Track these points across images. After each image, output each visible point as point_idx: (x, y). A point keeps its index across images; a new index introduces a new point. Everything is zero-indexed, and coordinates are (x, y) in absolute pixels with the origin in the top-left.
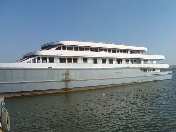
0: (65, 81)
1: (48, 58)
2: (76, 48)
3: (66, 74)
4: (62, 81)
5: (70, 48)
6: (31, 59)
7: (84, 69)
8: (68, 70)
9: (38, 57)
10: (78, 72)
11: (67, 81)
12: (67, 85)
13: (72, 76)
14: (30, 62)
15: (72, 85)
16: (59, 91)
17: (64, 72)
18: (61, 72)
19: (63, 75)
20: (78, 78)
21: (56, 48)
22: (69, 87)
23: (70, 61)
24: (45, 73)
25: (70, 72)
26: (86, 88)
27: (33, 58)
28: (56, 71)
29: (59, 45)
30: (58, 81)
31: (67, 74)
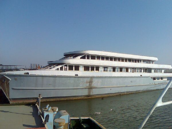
0: (88, 88)
1: (74, 66)
2: (99, 57)
3: (89, 82)
4: (86, 88)
5: (93, 57)
6: (59, 67)
7: (105, 77)
8: (92, 78)
9: (65, 65)
10: (100, 80)
11: (90, 88)
12: (89, 92)
13: (95, 84)
14: (58, 69)
15: (94, 92)
16: (82, 98)
17: (89, 80)
18: (85, 80)
19: (87, 82)
20: (99, 85)
21: (81, 57)
22: (91, 94)
23: (93, 69)
24: (72, 81)
25: (93, 80)
26: (106, 95)
27: (61, 66)
28: (82, 79)
29: (83, 54)
30: (82, 89)
31: (91, 82)
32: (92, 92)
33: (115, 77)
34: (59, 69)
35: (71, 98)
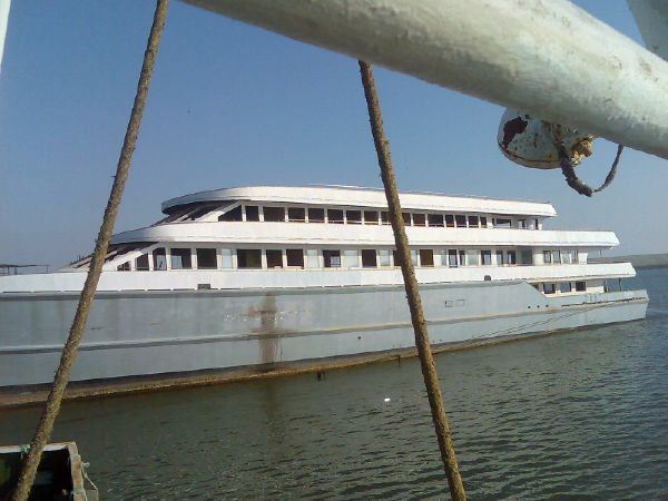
0: (260, 337)
1: (194, 251)
2: (297, 213)
3: (263, 312)
4: (249, 338)
5: (274, 213)
6: (132, 257)
7: (330, 291)
8: (271, 294)
9: (154, 247)
10: (309, 302)
11: (269, 336)
12: (268, 351)
13: (286, 317)
14: (125, 267)
15: (287, 351)
16: (239, 375)
17: (258, 303)
18: (245, 303)
19: (252, 314)
20: (306, 323)
21: (221, 213)
22: (277, 359)
23: (274, 258)
24: (187, 309)
25: (277, 304)
26: (340, 360)
27: (138, 254)
28: (227, 303)
29: (234, 201)
30: (235, 339)
31: (268, 312)
32: (279, 351)
33: (372, 289)
34: (133, 265)
35: (194, 381)
